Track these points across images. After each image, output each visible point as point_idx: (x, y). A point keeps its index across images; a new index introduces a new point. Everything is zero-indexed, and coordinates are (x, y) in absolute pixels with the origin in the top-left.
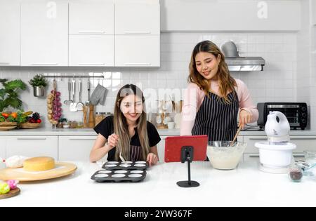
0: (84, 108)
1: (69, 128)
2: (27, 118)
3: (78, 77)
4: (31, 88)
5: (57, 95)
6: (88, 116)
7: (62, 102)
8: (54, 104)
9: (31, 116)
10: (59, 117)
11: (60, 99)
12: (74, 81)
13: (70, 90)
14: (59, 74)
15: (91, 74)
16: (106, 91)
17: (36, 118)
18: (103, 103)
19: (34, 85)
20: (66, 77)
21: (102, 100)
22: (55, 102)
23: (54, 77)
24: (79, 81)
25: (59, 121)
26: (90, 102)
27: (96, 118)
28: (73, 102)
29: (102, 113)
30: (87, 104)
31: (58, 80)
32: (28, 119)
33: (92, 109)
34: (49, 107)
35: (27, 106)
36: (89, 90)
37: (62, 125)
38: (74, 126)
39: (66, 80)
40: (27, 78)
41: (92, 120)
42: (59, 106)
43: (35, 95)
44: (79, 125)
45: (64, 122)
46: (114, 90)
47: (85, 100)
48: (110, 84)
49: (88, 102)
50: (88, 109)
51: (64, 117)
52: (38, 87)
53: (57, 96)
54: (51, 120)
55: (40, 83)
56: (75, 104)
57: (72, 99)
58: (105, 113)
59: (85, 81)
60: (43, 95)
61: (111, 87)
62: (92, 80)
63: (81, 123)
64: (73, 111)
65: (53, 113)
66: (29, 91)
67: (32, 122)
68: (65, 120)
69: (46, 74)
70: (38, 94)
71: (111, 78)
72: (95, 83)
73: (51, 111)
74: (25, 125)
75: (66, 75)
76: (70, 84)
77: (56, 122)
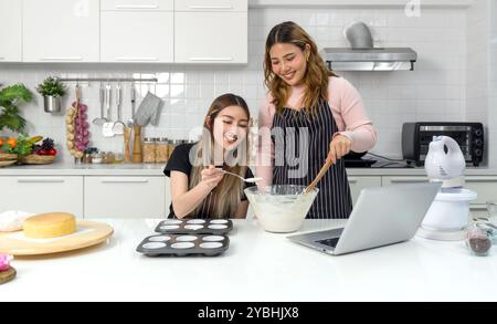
0: (125, 130)
1: (102, 163)
2: (33, 147)
3: (115, 80)
4: (40, 98)
5: (81, 110)
6: (131, 144)
7: (89, 120)
8: (77, 124)
9: (40, 143)
10: (86, 145)
11: (86, 116)
12: (108, 87)
13: (102, 101)
14: (85, 76)
15: (136, 76)
16: (161, 104)
17: (48, 148)
18: (156, 124)
19: (45, 94)
20: (97, 80)
21: (154, 117)
22: (79, 121)
23: (77, 80)
24: (116, 86)
25: (85, 152)
26: (136, 121)
27: (146, 147)
28: (107, 121)
29: (154, 139)
30: (130, 124)
31: (84, 85)
32: (35, 149)
33: (138, 134)
34: (68, 129)
35: (33, 127)
36: (133, 101)
37: (90, 158)
38: (109, 160)
39: (97, 85)
40: (34, 82)
41: (138, 151)
42: (85, 127)
43: (46, 110)
44: (117, 159)
45: (93, 154)
46: (173, 102)
47: (128, 117)
48: (167, 92)
49: (132, 121)
50: (132, 132)
51: (94, 146)
52: (51, 97)
53: (82, 112)
54: (73, 151)
55: (54, 89)
56: (111, 124)
57: (105, 116)
58: (158, 139)
59: (126, 87)
60: (59, 110)
61: (169, 96)
62: (137, 86)
63: (120, 155)
64: (107, 136)
65: (75, 139)
66: (36, 103)
67: (41, 154)
68: (95, 150)
69: (63, 76)
70: (51, 109)
71: (169, 83)
72: (142, 90)
73: (72, 136)
74: (30, 159)
75: (96, 76)
76: (102, 92)
77: (80, 154)
